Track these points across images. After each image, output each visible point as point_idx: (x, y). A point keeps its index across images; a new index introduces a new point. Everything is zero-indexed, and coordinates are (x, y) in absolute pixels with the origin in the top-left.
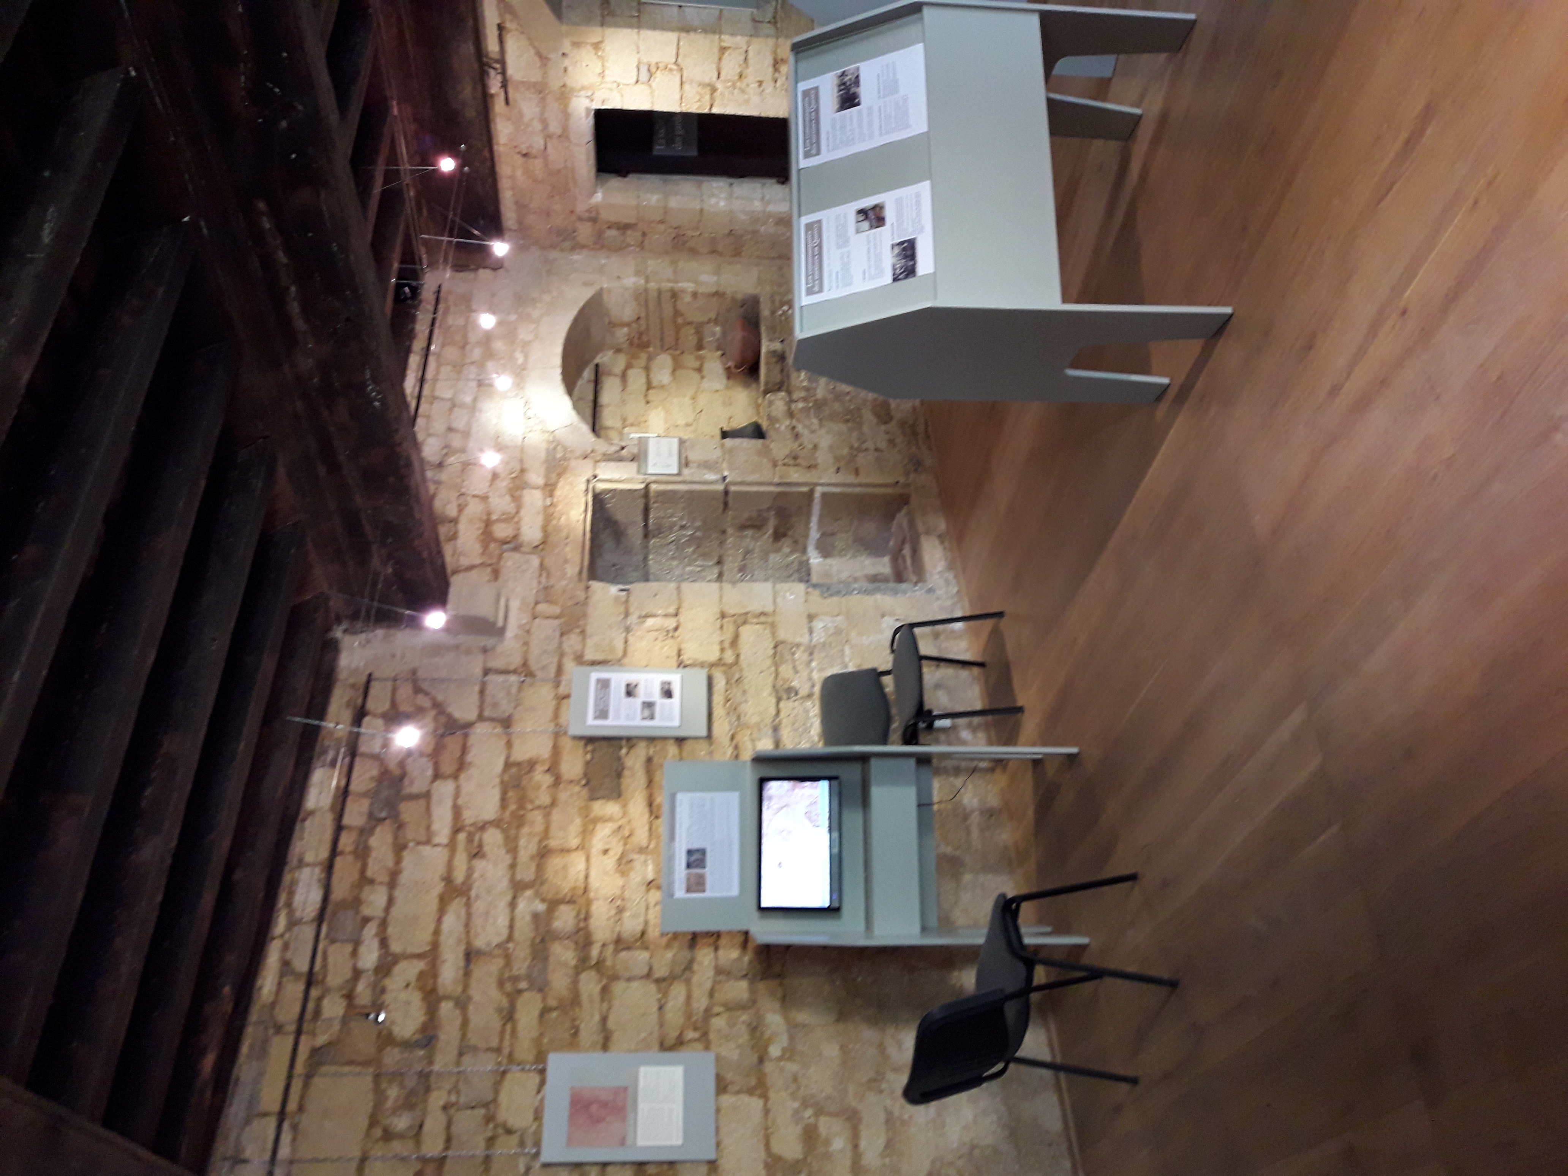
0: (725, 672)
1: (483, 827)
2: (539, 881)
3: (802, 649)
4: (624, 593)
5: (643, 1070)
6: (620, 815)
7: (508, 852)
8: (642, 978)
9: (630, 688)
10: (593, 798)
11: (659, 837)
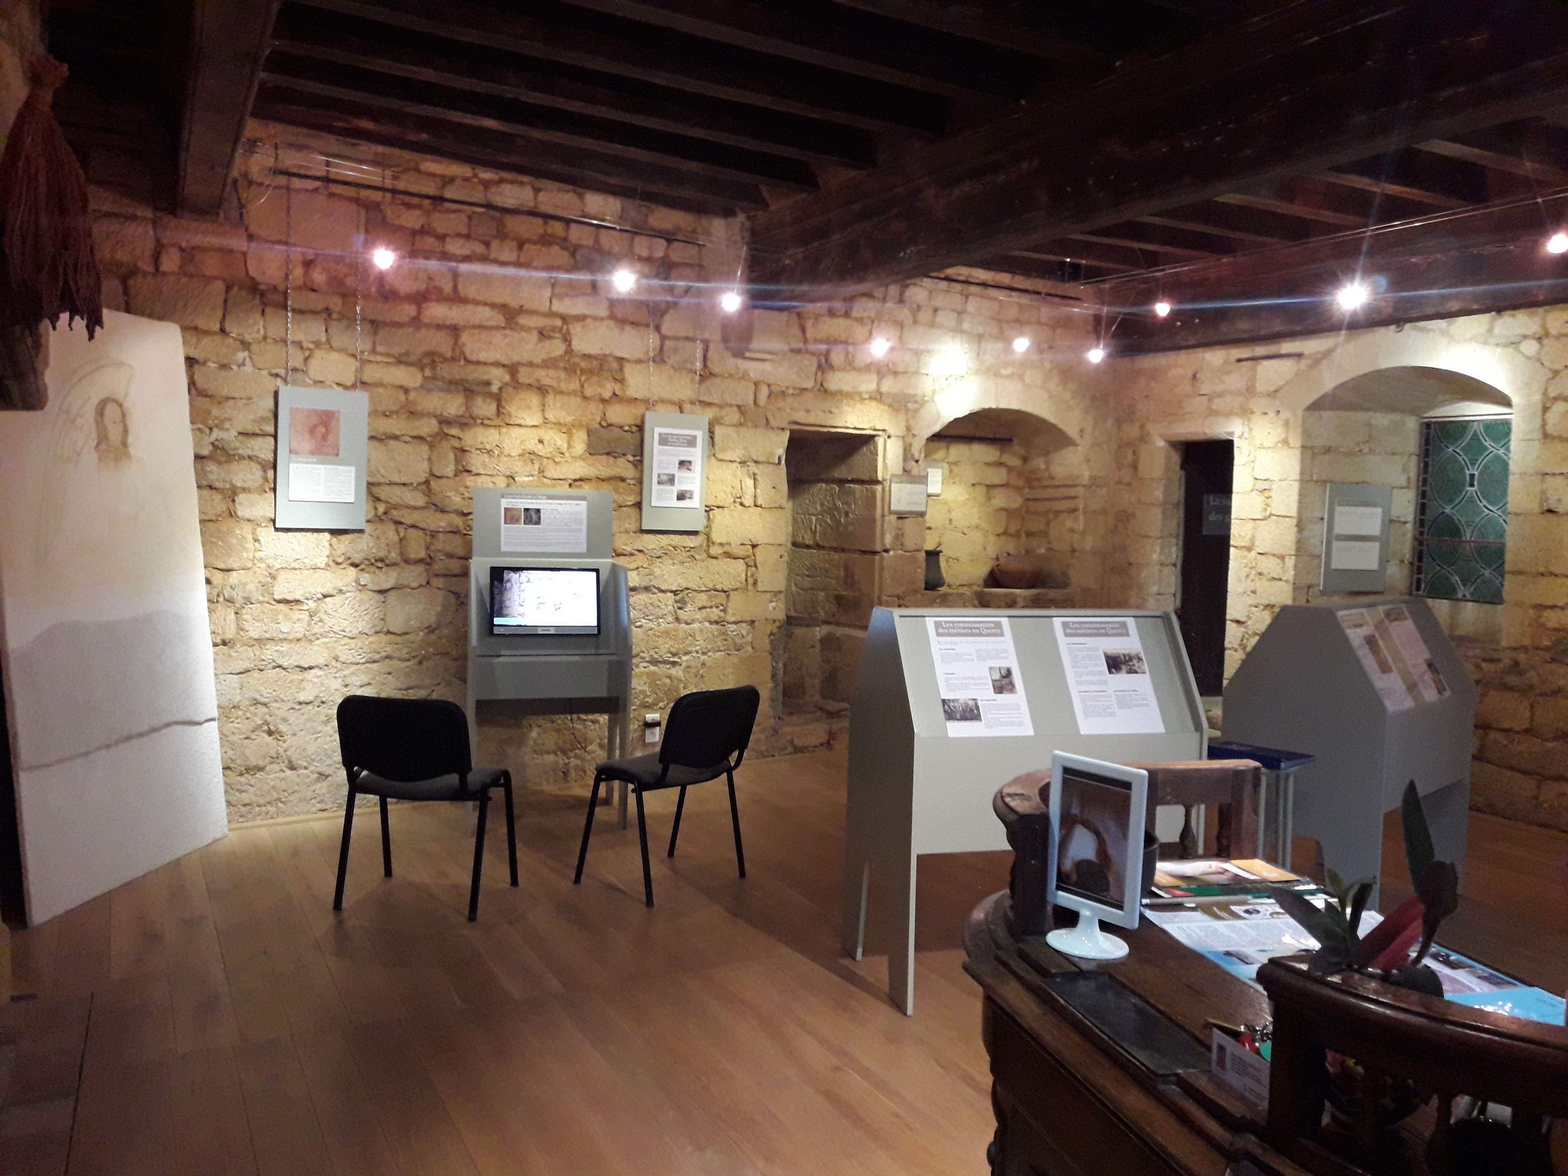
0: (701, 546)
1: (567, 339)
2: (516, 384)
3: (722, 614)
4: (777, 461)
5: (352, 469)
6: (573, 454)
7: (543, 360)
8: (431, 470)
9: (687, 464)
10: (589, 433)
11: (554, 486)
